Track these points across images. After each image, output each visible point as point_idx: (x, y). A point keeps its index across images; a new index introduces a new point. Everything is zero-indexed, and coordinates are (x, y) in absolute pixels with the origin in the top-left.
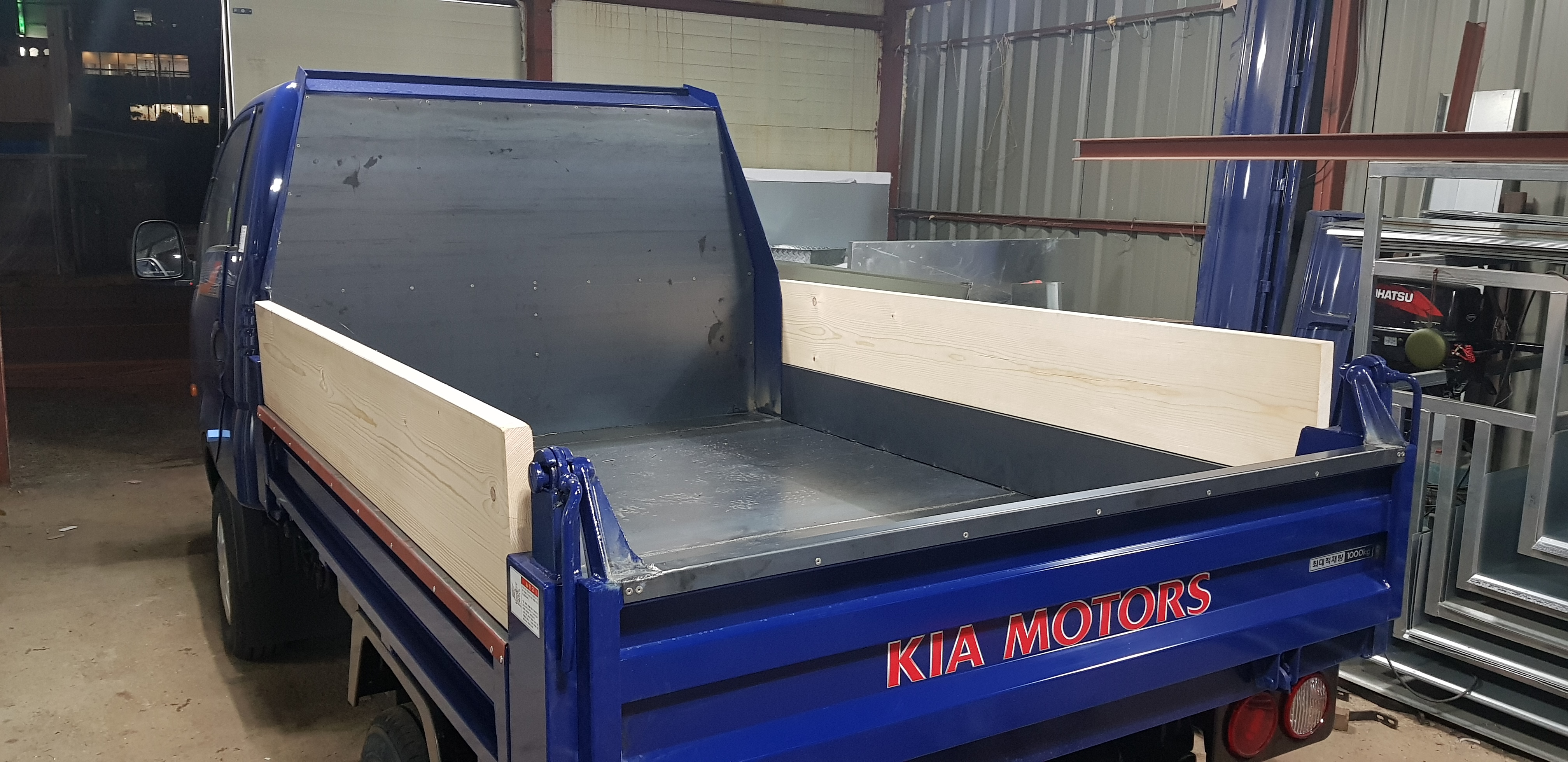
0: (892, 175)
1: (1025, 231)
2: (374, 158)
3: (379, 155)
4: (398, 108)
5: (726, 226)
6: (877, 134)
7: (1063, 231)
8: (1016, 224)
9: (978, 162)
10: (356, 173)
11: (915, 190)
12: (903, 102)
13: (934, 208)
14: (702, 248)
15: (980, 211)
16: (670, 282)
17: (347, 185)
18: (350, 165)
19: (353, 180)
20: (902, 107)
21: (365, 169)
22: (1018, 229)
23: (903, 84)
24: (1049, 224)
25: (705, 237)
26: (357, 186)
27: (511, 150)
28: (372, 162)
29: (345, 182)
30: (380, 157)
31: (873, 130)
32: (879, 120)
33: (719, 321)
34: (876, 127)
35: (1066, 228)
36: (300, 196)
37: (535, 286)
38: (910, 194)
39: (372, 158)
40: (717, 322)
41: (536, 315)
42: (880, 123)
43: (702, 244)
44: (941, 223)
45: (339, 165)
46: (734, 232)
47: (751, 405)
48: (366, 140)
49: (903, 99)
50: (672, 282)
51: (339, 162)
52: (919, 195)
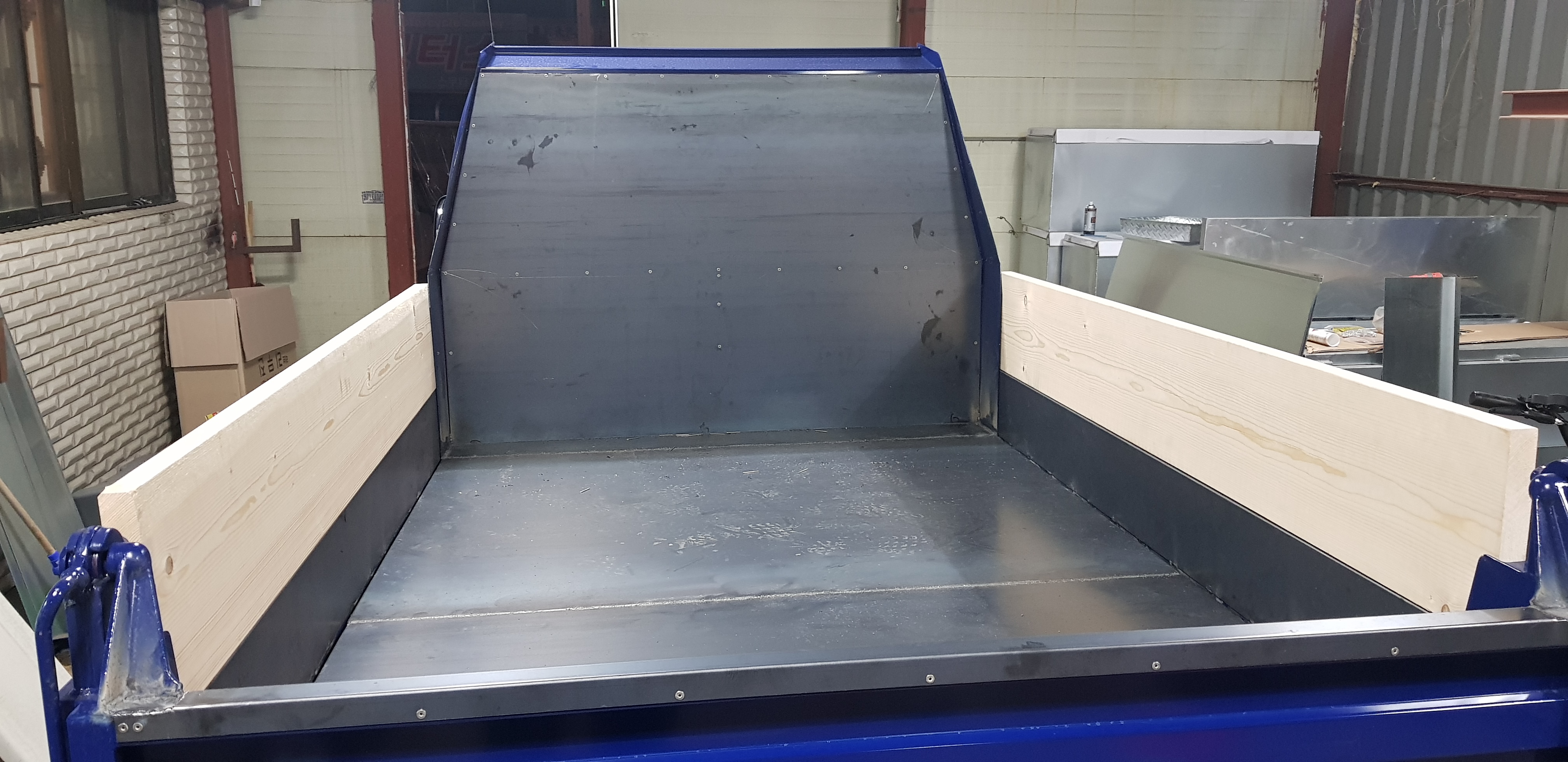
0: (1321, 134)
1: (1488, 203)
2: (550, 137)
3: (555, 133)
4: (574, 84)
5: (949, 205)
6: (1317, 85)
7: (1536, 206)
8: (1477, 195)
9: (1437, 118)
10: (531, 154)
11: (1359, 150)
12: (1353, 45)
13: (1380, 173)
14: (917, 233)
15: (1434, 178)
16: (876, 271)
17: (522, 166)
18: (525, 145)
19: (527, 161)
20: (1351, 52)
21: (540, 149)
22: (1480, 201)
23: (1353, 24)
24: (1519, 196)
25: (921, 220)
26: (532, 166)
27: (694, 126)
28: (547, 141)
29: (520, 163)
30: (556, 136)
31: (1313, 79)
32: (1321, 68)
33: (935, 316)
34: (1317, 76)
35: (1539, 202)
36: (475, 177)
37: (719, 273)
38: (1353, 156)
39: (547, 137)
40: (933, 317)
41: (719, 304)
42: (1322, 73)
43: (917, 228)
44: (1387, 192)
45: (514, 145)
46: (958, 214)
47: (974, 414)
48: (540, 118)
49: (1353, 42)
50: (879, 270)
51: (514, 142)
52: (1363, 156)
